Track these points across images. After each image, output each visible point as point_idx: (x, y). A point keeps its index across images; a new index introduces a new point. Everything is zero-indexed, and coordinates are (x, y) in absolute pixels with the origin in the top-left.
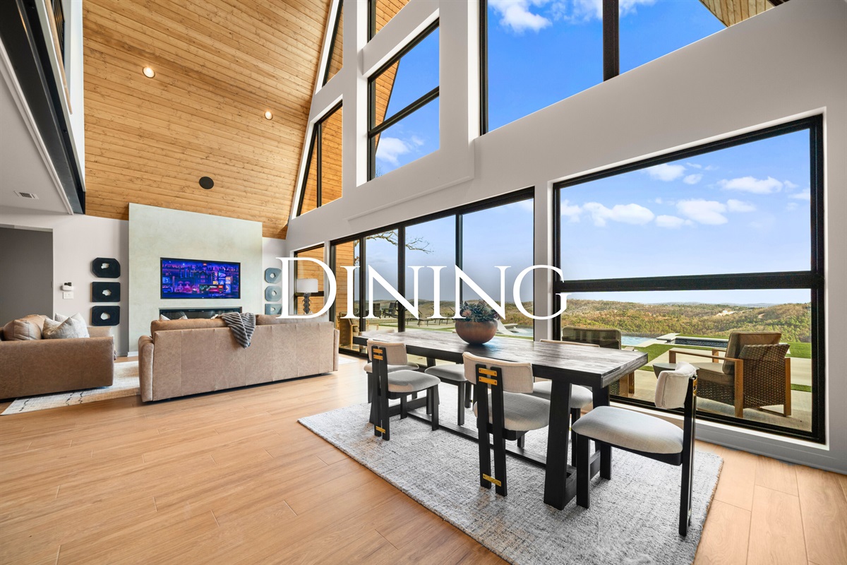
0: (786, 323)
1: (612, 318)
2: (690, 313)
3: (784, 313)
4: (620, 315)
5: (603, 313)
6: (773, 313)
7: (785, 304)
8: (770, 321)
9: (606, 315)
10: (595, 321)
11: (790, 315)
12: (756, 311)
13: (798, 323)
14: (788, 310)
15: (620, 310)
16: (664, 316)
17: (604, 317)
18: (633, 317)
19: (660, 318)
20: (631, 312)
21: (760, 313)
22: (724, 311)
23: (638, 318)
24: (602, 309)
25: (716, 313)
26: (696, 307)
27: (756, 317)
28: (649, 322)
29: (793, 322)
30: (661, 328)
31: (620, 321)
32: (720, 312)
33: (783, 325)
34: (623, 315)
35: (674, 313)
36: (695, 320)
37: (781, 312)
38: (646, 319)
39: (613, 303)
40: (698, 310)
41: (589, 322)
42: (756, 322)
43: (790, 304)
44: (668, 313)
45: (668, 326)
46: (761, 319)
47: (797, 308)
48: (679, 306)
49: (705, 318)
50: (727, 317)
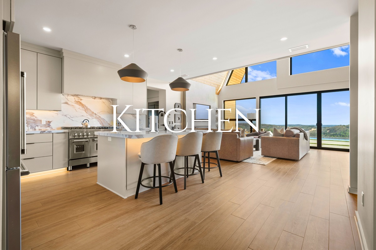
0: (339, 134)
3: (338, 129)
6: (334, 130)
7: (338, 126)
8: (332, 133)
11: (341, 130)
13: (344, 134)
14: (340, 128)
22: (312, 129)
27: (326, 132)
29: (342, 134)
32: (311, 129)
33: (338, 135)
37: (337, 129)
42: (326, 134)
43: (341, 125)
46: (329, 133)
47: (344, 127)
50: (314, 132)
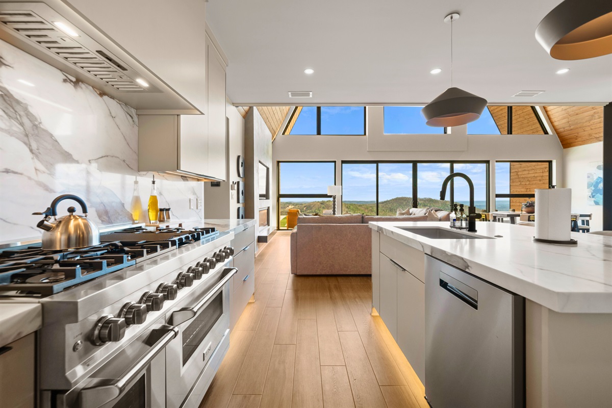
12: (303, 206)
21: (305, 207)
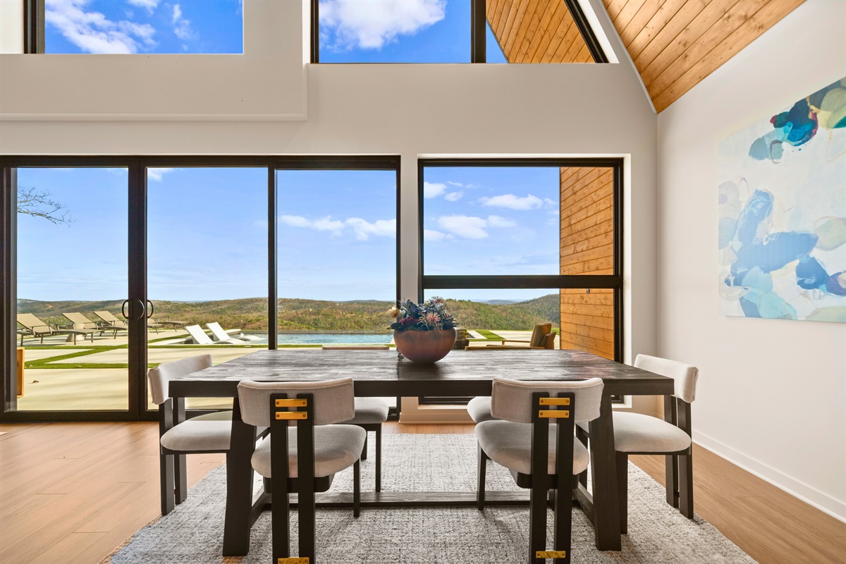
1: (308, 317)
2: (370, 310)
4: (314, 314)
5: (299, 312)
9: (302, 314)
10: (291, 321)
15: (315, 308)
16: (352, 313)
17: (300, 316)
18: (326, 315)
19: (349, 315)
20: (325, 310)
23: (331, 316)
24: (299, 308)
25: (388, 309)
26: (374, 304)
28: (340, 319)
30: (349, 325)
31: (315, 320)
34: (318, 313)
35: (359, 310)
36: (374, 316)
38: (338, 317)
39: (309, 301)
40: (376, 307)
41: (285, 322)
44: (354, 311)
45: (355, 322)
48: (363, 304)
49: (381, 313)
